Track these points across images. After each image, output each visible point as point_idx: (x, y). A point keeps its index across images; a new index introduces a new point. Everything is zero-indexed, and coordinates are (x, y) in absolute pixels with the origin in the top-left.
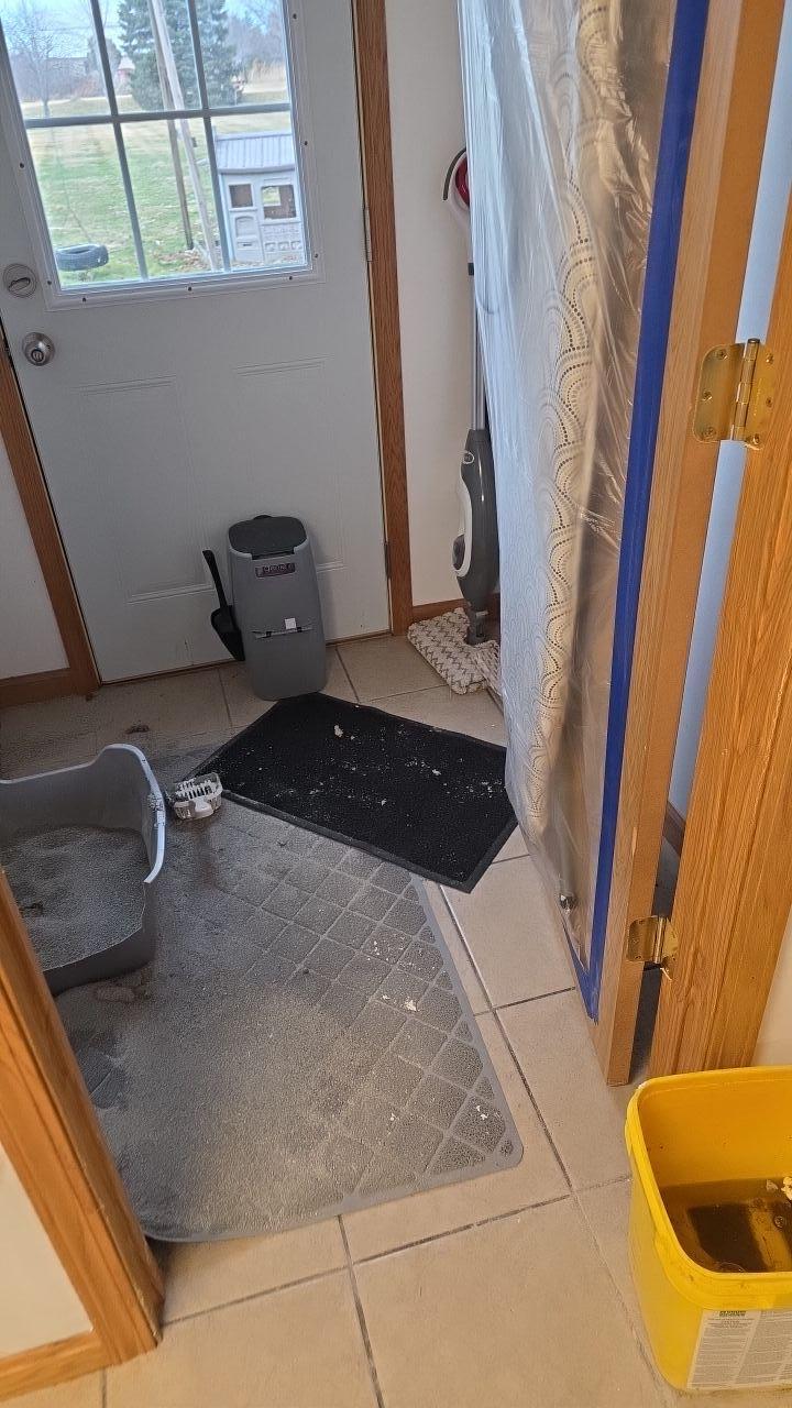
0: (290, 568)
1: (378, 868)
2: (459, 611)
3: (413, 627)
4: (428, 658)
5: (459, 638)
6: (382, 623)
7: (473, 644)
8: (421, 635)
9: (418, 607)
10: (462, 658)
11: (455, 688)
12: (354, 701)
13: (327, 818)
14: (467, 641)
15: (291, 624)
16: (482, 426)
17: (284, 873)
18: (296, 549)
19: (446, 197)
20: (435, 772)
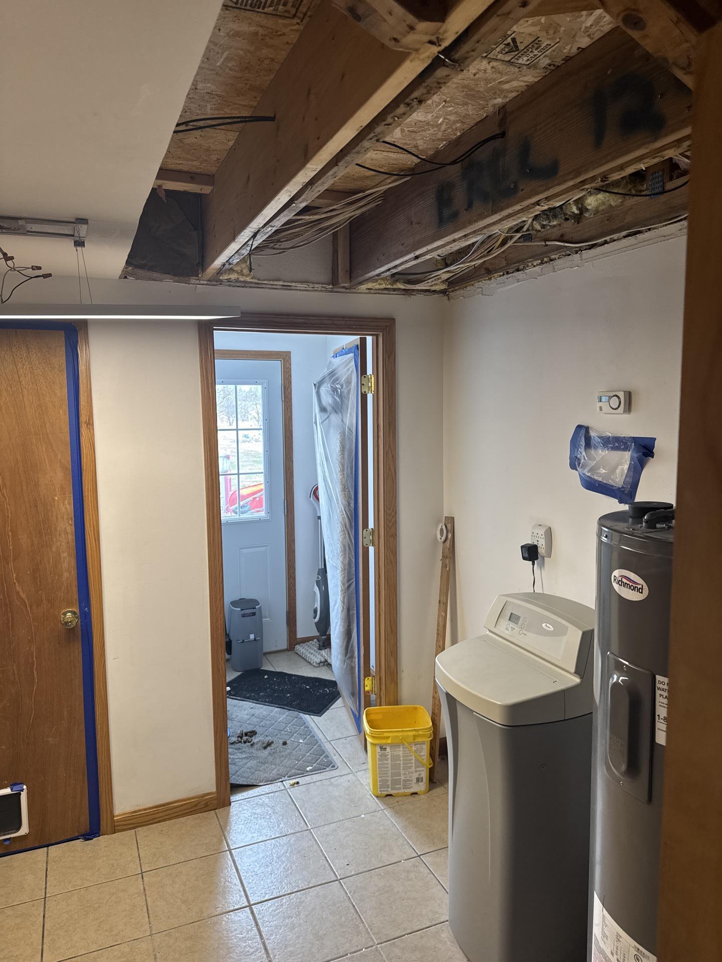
0: (254, 614)
1: (287, 713)
2: (315, 640)
3: (297, 646)
4: (303, 656)
5: (316, 649)
6: (284, 645)
7: (321, 650)
8: (300, 648)
9: (299, 638)
10: (317, 654)
11: (314, 664)
12: (274, 670)
13: (267, 700)
14: (319, 649)
15: (252, 637)
16: (323, 567)
17: (253, 715)
18: (256, 607)
19: (310, 497)
20: (307, 687)
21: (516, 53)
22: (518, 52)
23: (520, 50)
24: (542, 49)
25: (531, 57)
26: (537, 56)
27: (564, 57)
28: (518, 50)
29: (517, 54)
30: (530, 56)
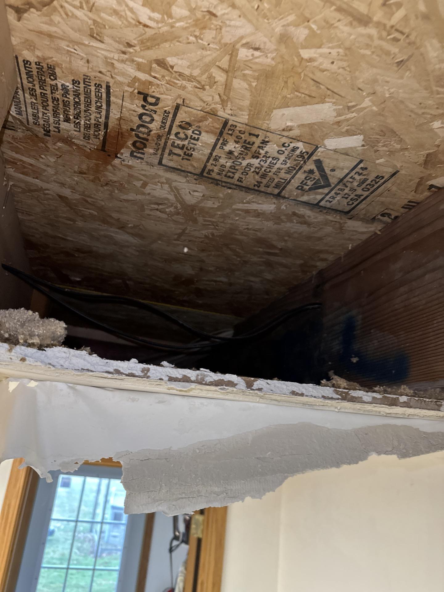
21: (326, 190)
22: (330, 188)
23: (333, 186)
24: (369, 184)
25: (351, 200)
26: (362, 198)
27: (406, 202)
28: (329, 185)
29: (329, 193)
30: (350, 198)
